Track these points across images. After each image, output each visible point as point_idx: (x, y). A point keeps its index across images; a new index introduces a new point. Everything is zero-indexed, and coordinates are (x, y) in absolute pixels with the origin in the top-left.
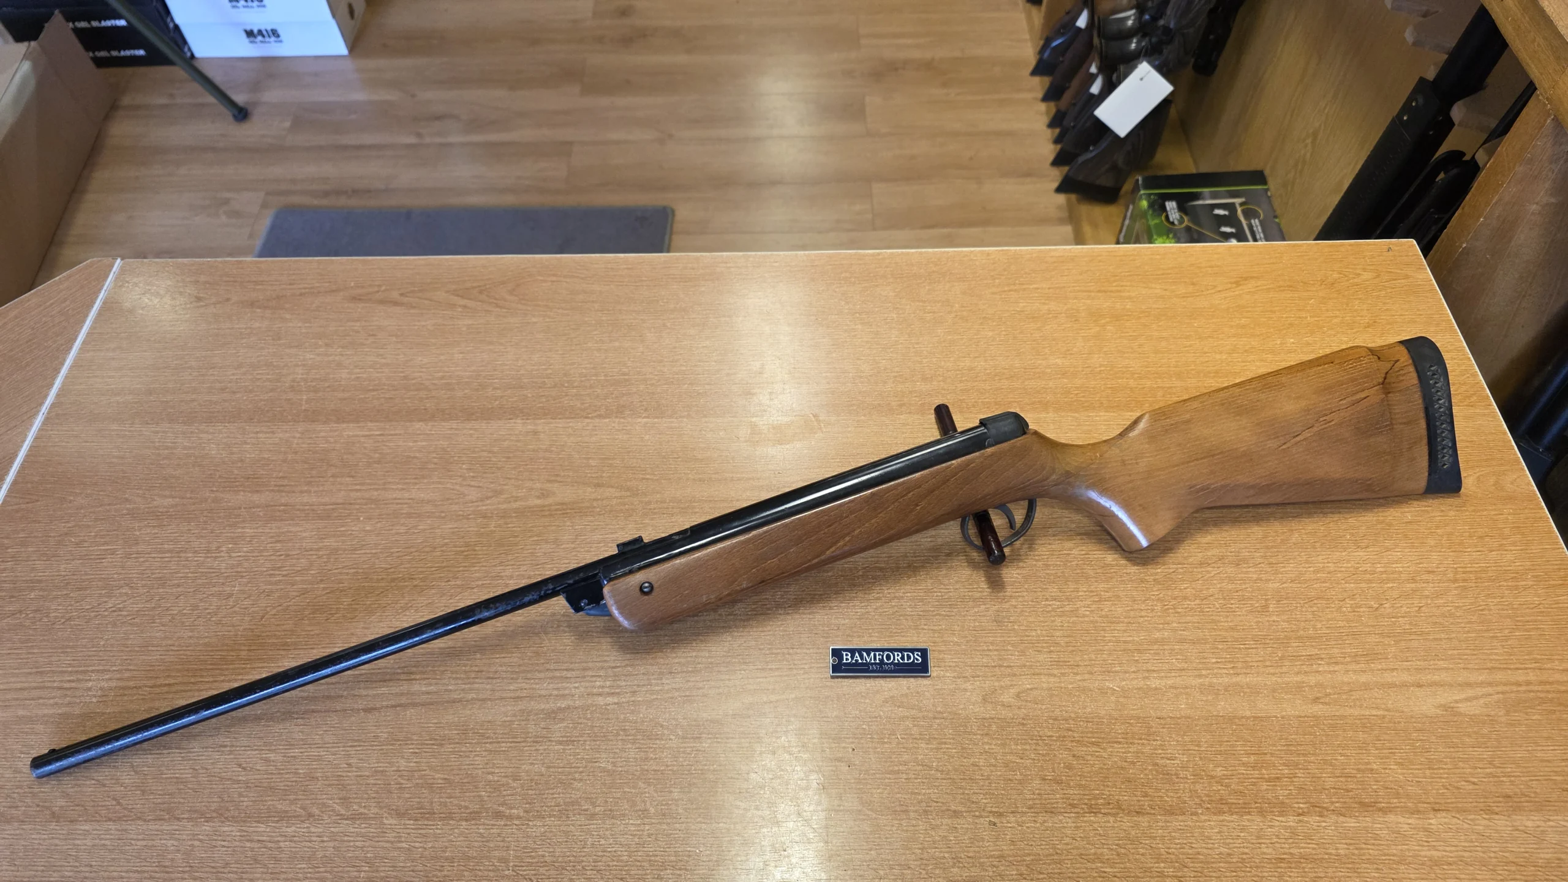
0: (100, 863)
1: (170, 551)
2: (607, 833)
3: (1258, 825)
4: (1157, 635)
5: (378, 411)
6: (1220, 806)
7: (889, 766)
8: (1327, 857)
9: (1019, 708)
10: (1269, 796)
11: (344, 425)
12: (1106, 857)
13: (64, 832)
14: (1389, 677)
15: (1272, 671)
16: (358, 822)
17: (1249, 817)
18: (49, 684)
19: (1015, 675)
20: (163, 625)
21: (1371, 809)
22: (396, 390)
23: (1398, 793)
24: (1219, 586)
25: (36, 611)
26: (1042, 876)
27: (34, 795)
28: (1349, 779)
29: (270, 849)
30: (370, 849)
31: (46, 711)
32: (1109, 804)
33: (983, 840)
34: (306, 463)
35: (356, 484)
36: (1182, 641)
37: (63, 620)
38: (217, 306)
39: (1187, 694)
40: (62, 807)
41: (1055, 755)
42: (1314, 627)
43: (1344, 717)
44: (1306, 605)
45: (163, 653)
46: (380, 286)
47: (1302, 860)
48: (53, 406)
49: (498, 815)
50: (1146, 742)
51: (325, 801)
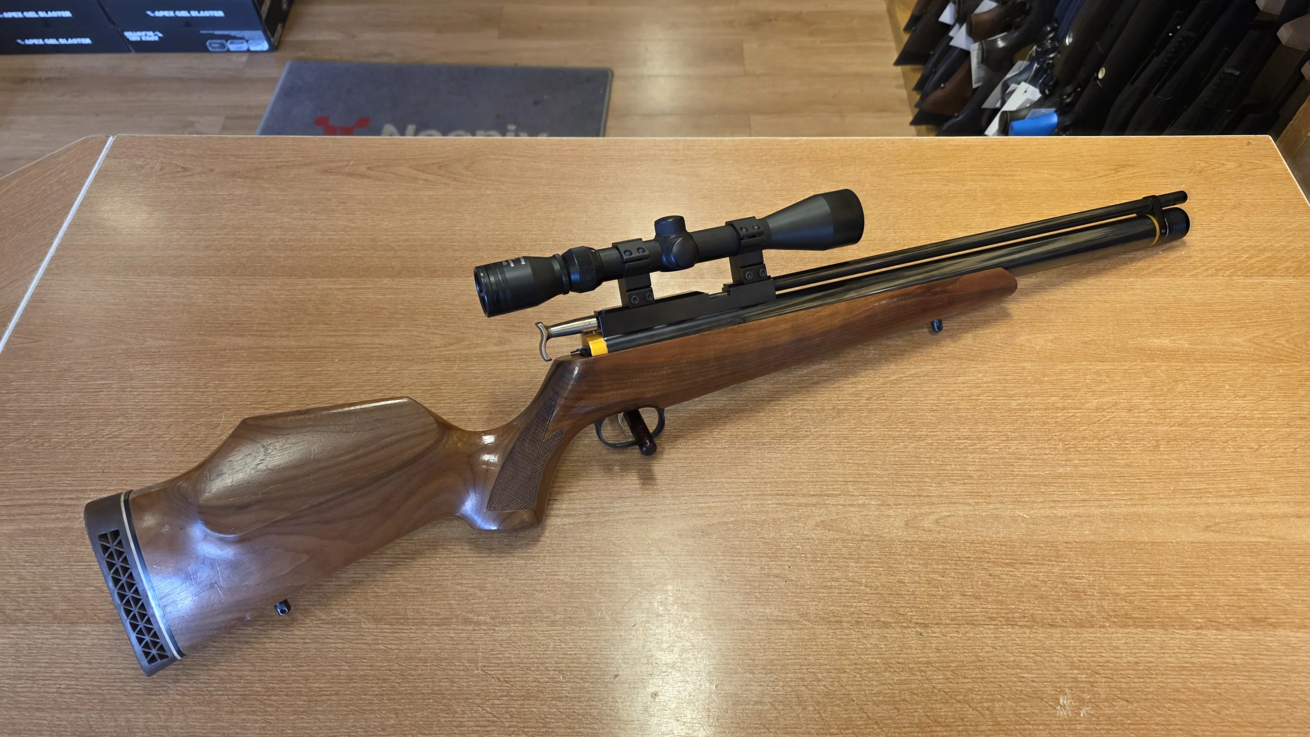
0: (98, 661)
1: (160, 387)
2: (567, 638)
3: (1161, 638)
4: (1061, 470)
5: (350, 268)
6: (1125, 620)
7: (822, 582)
8: (1224, 665)
9: (939, 533)
10: (1170, 612)
11: (319, 280)
12: (1024, 664)
13: (67, 633)
14: (1272, 509)
15: (1166, 502)
16: (338, 626)
17: (1152, 630)
18: (51, 502)
19: (933, 504)
20: (155, 451)
21: (1262, 623)
22: (365, 250)
23: (1286, 610)
24: (1114, 428)
25: (38, 437)
26: (966, 680)
27: (37, 600)
28: (1241, 598)
29: (257, 649)
30: (350, 650)
31: (48, 526)
32: (1025, 617)
33: (911, 648)
34: (284, 311)
35: (330, 331)
36: (1084, 476)
37: (63, 445)
38: (203, 176)
39: (1090, 522)
40: (62, 610)
41: (973, 574)
42: (1203, 466)
43: (1231, 544)
44: (1193, 446)
45: (156, 475)
46: (349, 161)
47: (1203, 669)
48: (53, 258)
49: (467, 621)
50: (1054, 563)
51: (307, 607)
